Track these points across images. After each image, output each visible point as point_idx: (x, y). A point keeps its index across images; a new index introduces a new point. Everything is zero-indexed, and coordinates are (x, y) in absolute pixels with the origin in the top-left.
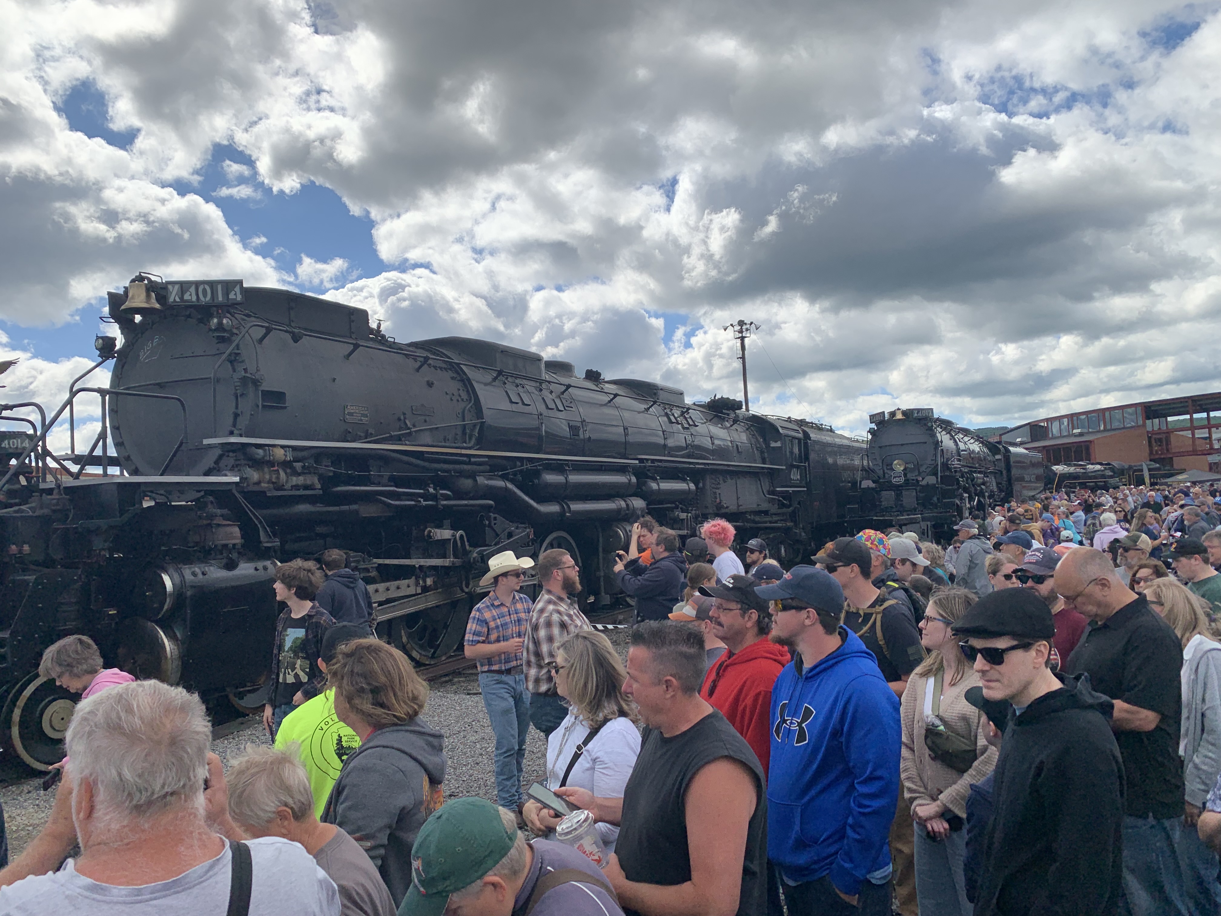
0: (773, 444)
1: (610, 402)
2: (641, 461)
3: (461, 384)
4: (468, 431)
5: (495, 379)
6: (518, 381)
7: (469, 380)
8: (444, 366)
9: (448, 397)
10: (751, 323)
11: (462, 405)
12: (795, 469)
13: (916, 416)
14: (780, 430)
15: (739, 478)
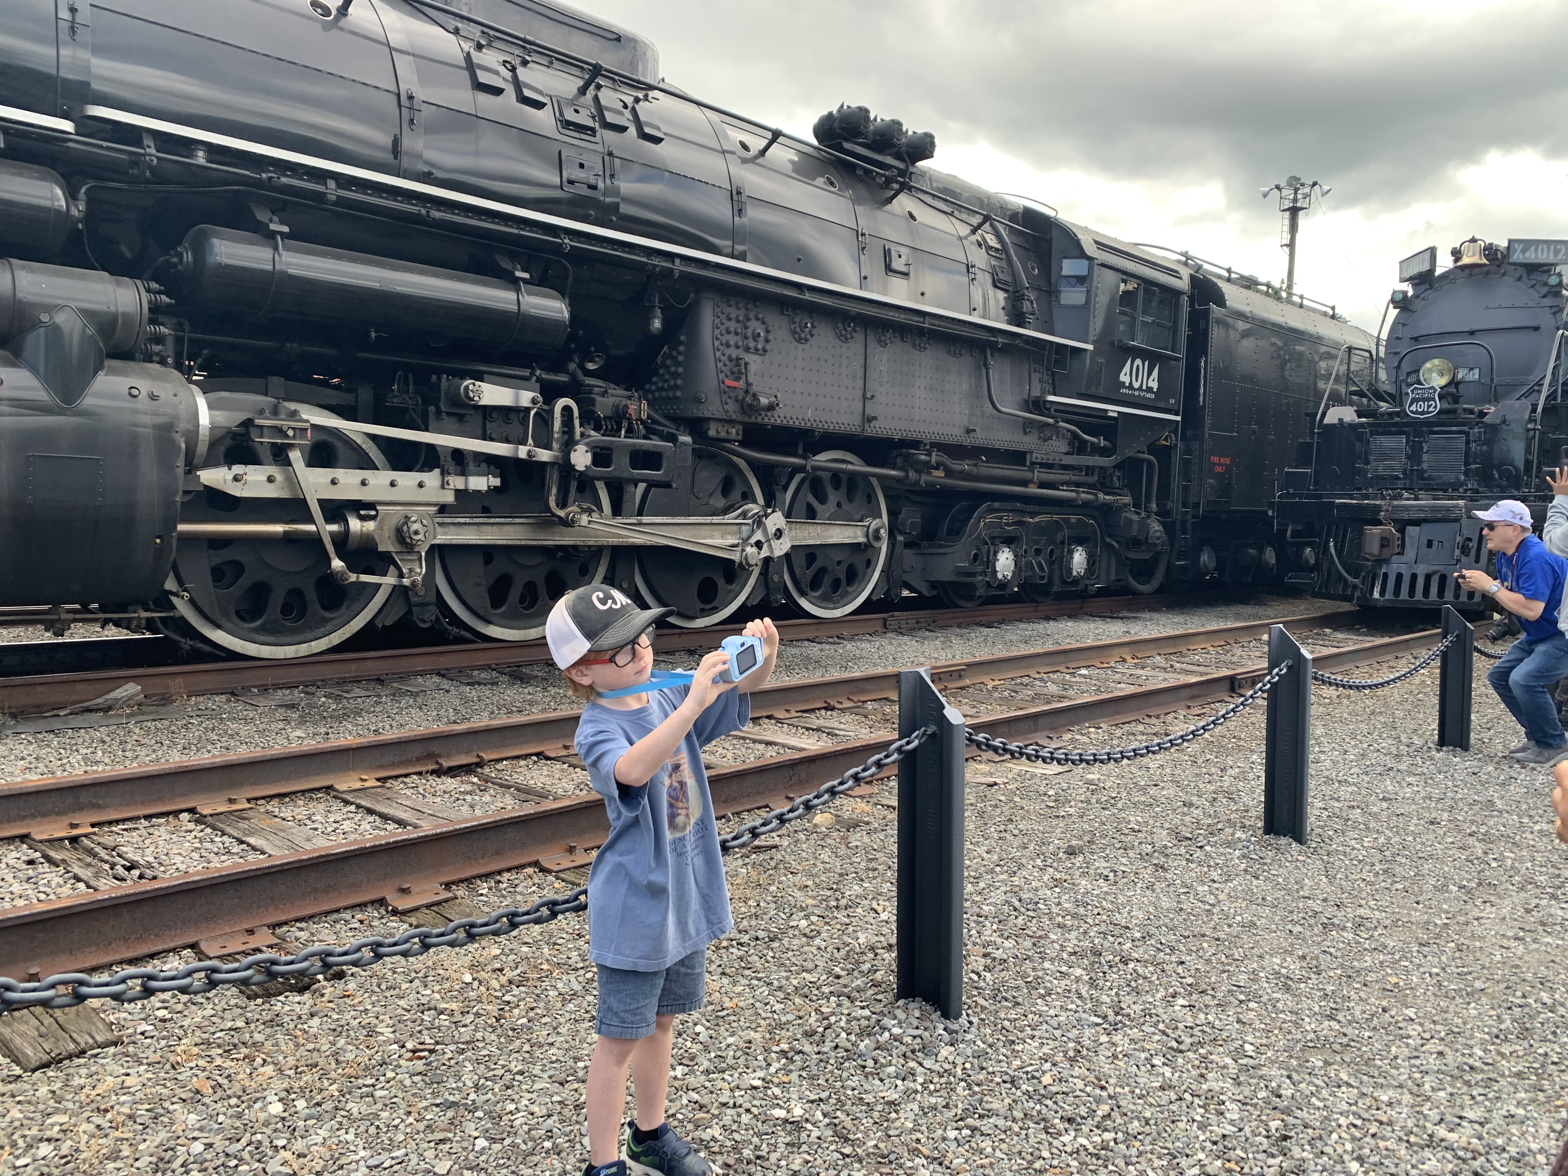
12: (1138, 362)
13: (1517, 257)
14: (1090, 249)
15: (883, 344)
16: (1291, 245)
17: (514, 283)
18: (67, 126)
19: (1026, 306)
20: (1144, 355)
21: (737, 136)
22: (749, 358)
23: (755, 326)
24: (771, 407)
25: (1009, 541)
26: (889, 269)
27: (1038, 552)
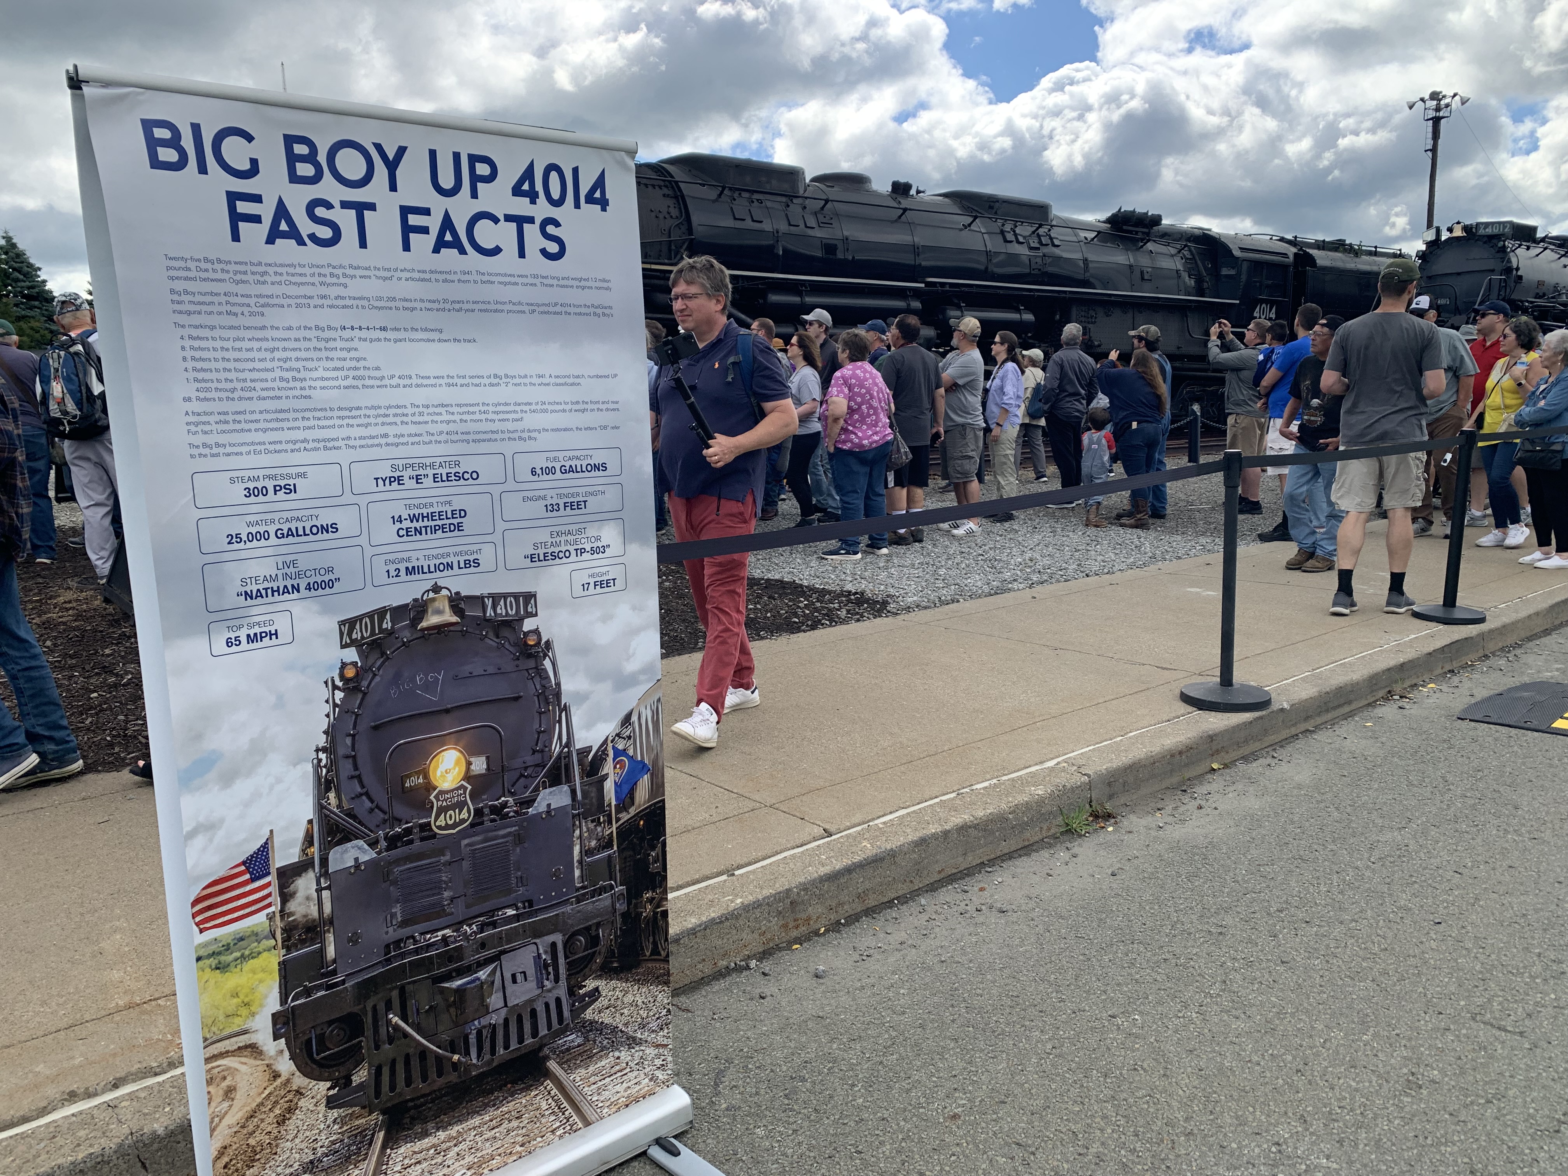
0: (1225, 271)
1: (900, 217)
2: (928, 284)
3: (674, 201)
4: (673, 247)
5: (720, 195)
6: (756, 196)
7: (683, 197)
8: (662, 183)
9: (653, 214)
10: (1455, 95)
11: (670, 222)
12: (1264, 305)
13: (1481, 231)
14: (1237, 253)
15: (1141, 312)
16: (1434, 150)
17: (1018, 311)
18: (923, 285)
19: (1205, 285)
20: (1266, 302)
21: (1083, 234)
22: (1090, 326)
23: (1092, 313)
24: (1099, 346)
25: (1198, 400)
26: (1143, 279)
27: (1212, 405)
